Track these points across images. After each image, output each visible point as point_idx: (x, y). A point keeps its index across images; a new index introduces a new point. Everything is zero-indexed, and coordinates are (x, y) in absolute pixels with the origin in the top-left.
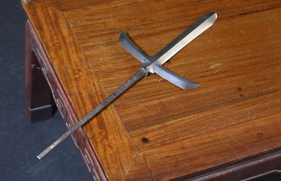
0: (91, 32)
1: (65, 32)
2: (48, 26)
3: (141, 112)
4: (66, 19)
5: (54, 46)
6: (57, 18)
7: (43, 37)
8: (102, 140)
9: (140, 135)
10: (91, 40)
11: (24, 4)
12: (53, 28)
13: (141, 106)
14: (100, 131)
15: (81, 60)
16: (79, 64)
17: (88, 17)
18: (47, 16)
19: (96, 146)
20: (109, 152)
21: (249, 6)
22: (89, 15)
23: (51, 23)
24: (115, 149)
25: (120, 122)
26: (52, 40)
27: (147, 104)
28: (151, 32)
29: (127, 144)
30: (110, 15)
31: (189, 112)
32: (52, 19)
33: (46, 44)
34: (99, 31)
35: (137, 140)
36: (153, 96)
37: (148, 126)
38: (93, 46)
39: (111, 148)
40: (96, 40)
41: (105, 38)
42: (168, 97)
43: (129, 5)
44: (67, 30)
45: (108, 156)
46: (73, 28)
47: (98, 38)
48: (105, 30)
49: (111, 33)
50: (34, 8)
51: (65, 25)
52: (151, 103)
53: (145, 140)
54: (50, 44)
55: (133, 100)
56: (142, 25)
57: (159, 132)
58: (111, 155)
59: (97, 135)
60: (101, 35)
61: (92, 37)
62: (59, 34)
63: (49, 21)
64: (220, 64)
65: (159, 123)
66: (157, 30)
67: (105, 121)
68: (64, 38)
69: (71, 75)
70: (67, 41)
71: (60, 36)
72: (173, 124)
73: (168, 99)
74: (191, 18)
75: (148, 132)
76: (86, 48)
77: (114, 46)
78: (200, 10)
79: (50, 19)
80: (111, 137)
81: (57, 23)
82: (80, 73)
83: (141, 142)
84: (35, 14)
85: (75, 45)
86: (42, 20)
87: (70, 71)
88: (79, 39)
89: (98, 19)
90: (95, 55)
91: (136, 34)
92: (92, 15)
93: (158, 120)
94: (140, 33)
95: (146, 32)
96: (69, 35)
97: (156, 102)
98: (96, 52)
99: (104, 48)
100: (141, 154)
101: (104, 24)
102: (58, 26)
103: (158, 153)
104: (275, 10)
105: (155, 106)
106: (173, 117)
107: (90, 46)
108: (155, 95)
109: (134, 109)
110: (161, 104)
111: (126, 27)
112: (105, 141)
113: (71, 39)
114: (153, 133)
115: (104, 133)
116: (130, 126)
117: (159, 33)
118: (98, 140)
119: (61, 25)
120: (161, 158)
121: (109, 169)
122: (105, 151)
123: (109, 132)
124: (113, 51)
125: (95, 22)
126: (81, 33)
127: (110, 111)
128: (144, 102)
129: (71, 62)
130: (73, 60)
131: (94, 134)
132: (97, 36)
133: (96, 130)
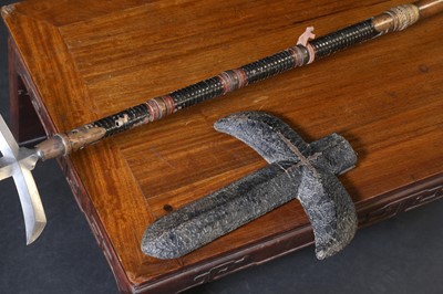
0: (96, 55)
1: (62, 57)
2: (38, 49)
3: (163, 168)
4: (62, 38)
5: (47, 78)
6: (49, 37)
7: (32, 66)
8: (113, 210)
9: (161, 201)
10: (96, 68)
11: (4, 17)
12: (46, 51)
13: (162, 161)
14: (110, 197)
15: (83, 98)
16: (81, 102)
17: (91, 34)
18: (37, 35)
19: (105, 218)
20: (122, 225)
21: (307, 10)
22: (93, 31)
24: (129, 222)
25: (136, 185)
26: (44, 70)
27: (170, 157)
28: (175, 53)
29: (145, 215)
30: (122, 30)
31: (224, 167)
32: (44, 38)
33: (37, 75)
34: (106, 54)
35: (158, 209)
36: (178, 146)
37: (171, 189)
38: (99, 76)
39: (124, 220)
40: (103, 67)
41: (115, 64)
42: (198, 146)
43: (146, 13)
44: (63, 54)
45: (121, 233)
46: (72, 50)
47: (106, 65)
48: (115, 53)
49: (123, 57)
50: (19, 23)
51: (61, 46)
52: (176, 156)
53: (168, 209)
54: (42, 76)
55: (152, 153)
56: (164, 43)
57: (186, 196)
58: (125, 230)
59: (106, 203)
60: (110, 60)
61: (98, 63)
62: (53, 60)
63: (39, 42)
64: (266, 97)
65: (186, 184)
66: (184, 51)
67: (117, 184)
68: (59, 66)
69: (71, 119)
70: (65, 71)
71: (55, 64)
72: (204, 184)
73: (198, 149)
74: (229, 30)
75: (172, 197)
76: (90, 80)
77: (126, 76)
78: (242, 18)
79: (41, 38)
80: (124, 205)
81: (50, 44)
82: (83, 117)
83: (163, 212)
84: (20, 32)
85: (76, 77)
86: (31, 40)
87: (69, 114)
88: (80, 67)
89: (105, 37)
90: (103, 90)
91: (156, 56)
92: (98, 30)
93: (185, 179)
94: (161, 55)
95: (169, 53)
96: (67, 62)
97: (182, 154)
98: (103, 85)
99: (113, 79)
101: (114, 42)
102: (52, 49)
104: (340, 15)
105: (181, 159)
106: (204, 175)
107: (95, 77)
108: (182, 145)
109: (154, 165)
110: (189, 156)
111: (143, 46)
112: (117, 211)
113: (69, 67)
114: (178, 198)
115: (115, 201)
116: (149, 190)
117: (186, 55)
118: (108, 211)
119: (55, 46)
121: (122, 249)
122: (117, 224)
123: (122, 198)
124: (125, 84)
125: (101, 41)
126: (83, 57)
127: (123, 169)
128: (166, 155)
129: (70, 102)
130: (72, 98)
131: (103, 202)
132: (104, 62)
133: (105, 196)
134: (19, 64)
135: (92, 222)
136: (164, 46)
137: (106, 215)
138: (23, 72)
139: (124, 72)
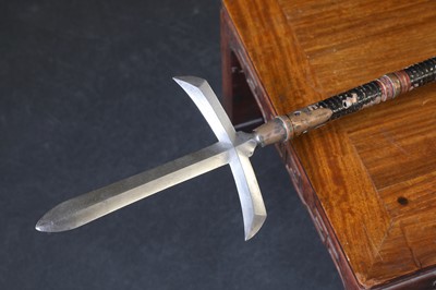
0: (319, 26)
1: (280, 29)
2: (254, 20)
3: (397, 155)
4: (281, 7)
5: (264, 53)
6: (266, 7)
7: (247, 40)
8: (340, 202)
9: (394, 192)
10: (319, 40)
12: (263, 24)
13: (396, 147)
14: (336, 188)
15: (305, 75)
16: (302, 80)
17: (313, 3)
18: (252, 5)
19: (331, 212)
20: (350, 220)
23: (259, 14)
24: (358, 217)
25: (365, 174)
26: (261, 44)
27: (404, 142)
28: (408, 21)
29: (377, 209)
32: (261, 8)
33: (253, 50)
34: (330, 24)
35: (391, 201)
36: (414, 129)
37: (407, 178)
38: (322, 50)
39: (353, 214)
40: (327, 40)
41: (340, 36)
44: (282, 26)
45: (349, 228)
46: (292, 21)
47: (330, 37)
48: (340, 23)
49: (349, 28)
51: (279, 16)
52: (411, 141)
53: (403, 201)
54: (259, 51)
55: (383, 137)
56: (396, 11)
57: (424, 187)
58: (353, 226)
59: (331, 195)
60: (335, 31)
61: (320, 35)
62: (271, 33)
63: (255, 13)
65: (424, 173)
66: (420, 18)
67: (344, 173)
68: (278, 39)
69: (292, 100)
70: (284, 44)
71: (273, 37)
75: (407, 188)
76: (312, 55)
77: (354, 49)
79: (257, 7)
80: (352, 197)
81: (267, 15)
82: (305, 96)
83: (397, 205)
85: (296, 51)
86: (245, 11)
87: (289, 93)
88: (301, 40)
89: (328, 5)
90: (326, 65)
91: (387, 26)
93: (422, 168)
94: (393, 24)
95: (403, 22)
96: (286, 34)
97: (419, 138)
98: (327, 59)
99: (338, 53)
100: (398, 223)
101: (339, 12)
102: (269, 21)
103: (423, 220)
105: (417, 144)
107: (319, 51)
108: (418, 128)
109: (386, 152)
110: (427, 141)
111: (372, 15)
112: (344, 203)
113: (289, 40)
114: (415, 189)
115: (342, 192)
116: (380, 179)
117: (423, 23)
118: (334, 203)
119: (273, 17)
120: (426, 229)
121: (350, 247)
122: (344, 219)
123: (349, 188)
124: (352, 58)
125: (324, 10)
126: (304, 29)
127: (350, 156)
128: (400, 140)
129: (289, 80)
130: (292, 75)
131: (328, 194)
132: (327, 34)
133: (331, 186)
134: (233, 38)
135: (315, 216)
136: (397, 14)
137: (331, 207)
138: (238, 47)
139: (350, 45)
